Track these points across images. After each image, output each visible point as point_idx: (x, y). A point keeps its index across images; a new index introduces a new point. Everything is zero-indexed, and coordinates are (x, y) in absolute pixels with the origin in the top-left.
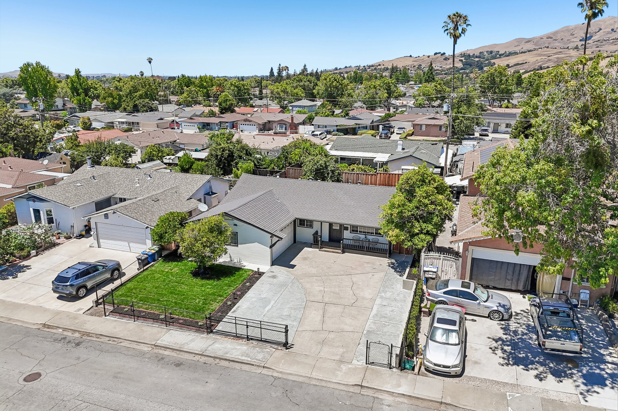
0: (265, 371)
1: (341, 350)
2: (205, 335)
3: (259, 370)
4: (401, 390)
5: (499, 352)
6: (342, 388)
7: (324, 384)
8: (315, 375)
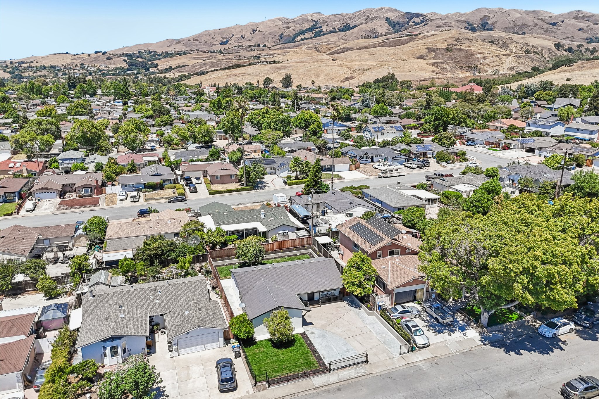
0: (372, 375)
1: (385, 354)
2: (329, 374)
3: (370, 376)
4: (420, 358)
5: (430, 331)
6: (403, 367)
7: (395, 370)
8: (389, 368)
